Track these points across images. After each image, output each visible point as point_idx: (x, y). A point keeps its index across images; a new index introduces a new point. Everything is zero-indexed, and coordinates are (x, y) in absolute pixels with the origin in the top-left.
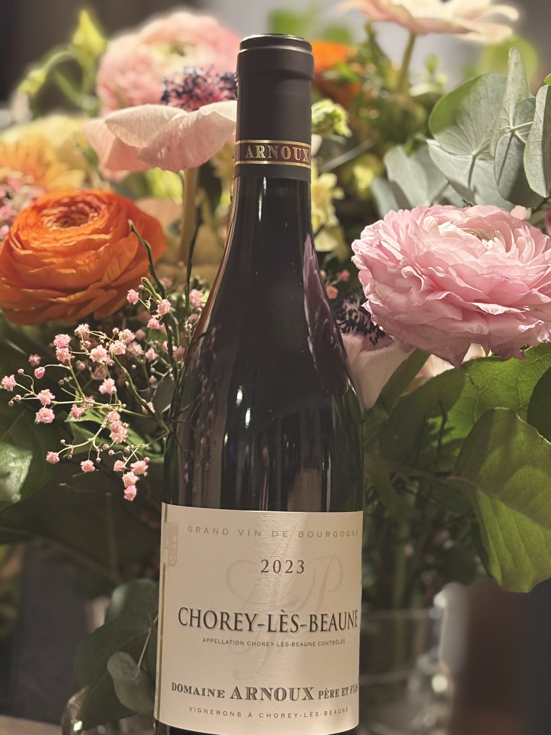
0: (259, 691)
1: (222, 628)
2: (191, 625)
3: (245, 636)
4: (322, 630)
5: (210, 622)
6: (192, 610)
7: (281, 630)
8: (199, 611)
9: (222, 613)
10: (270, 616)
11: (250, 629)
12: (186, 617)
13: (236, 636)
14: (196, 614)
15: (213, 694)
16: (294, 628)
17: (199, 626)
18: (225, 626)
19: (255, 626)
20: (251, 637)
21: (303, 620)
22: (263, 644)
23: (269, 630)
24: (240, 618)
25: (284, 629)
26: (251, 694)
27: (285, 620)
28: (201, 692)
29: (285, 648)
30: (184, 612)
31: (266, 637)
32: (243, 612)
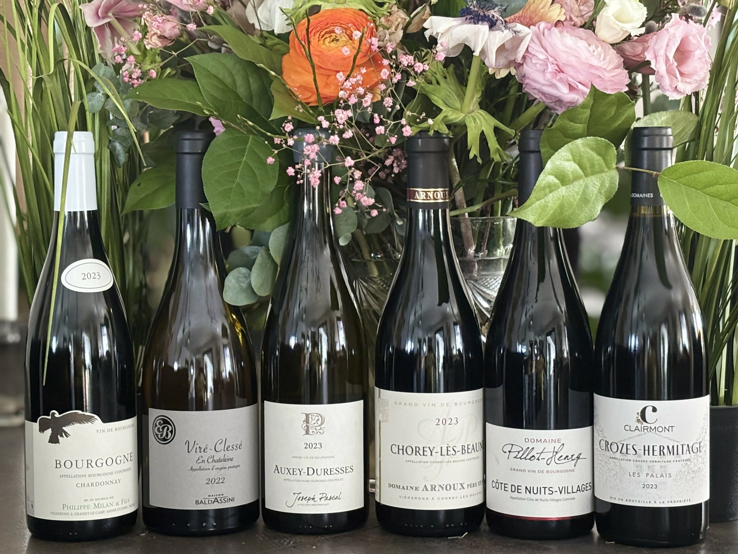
0: (437, 486)
1: (416, 454)
2: (398, 453)
3: (428, 458)
4: (468, 453)
5: (409, 451)
6: (398, 446)
7: (447, 454)
8: (403, 446)
9: (416, 447)
10: (441, 448)
11: (431, 455)
12: (395, 449)
13: (424, 458)
14: (401, 447)
15: (412, 489)
16: (454, 453)
17: (403, 453)
18: (417, 453)
19: (433, 453)
20: (432, 459)
21: (459, 448)
22: (438, 462)
23: (441, 455)
24: (425, 449)
25: (449, 454)
26: (433, 488)
27: (449, 449)
28: (406, 488)
29: (449, 463)
30: (394, 447)
31: (440, 458)
32: (427, 446)
